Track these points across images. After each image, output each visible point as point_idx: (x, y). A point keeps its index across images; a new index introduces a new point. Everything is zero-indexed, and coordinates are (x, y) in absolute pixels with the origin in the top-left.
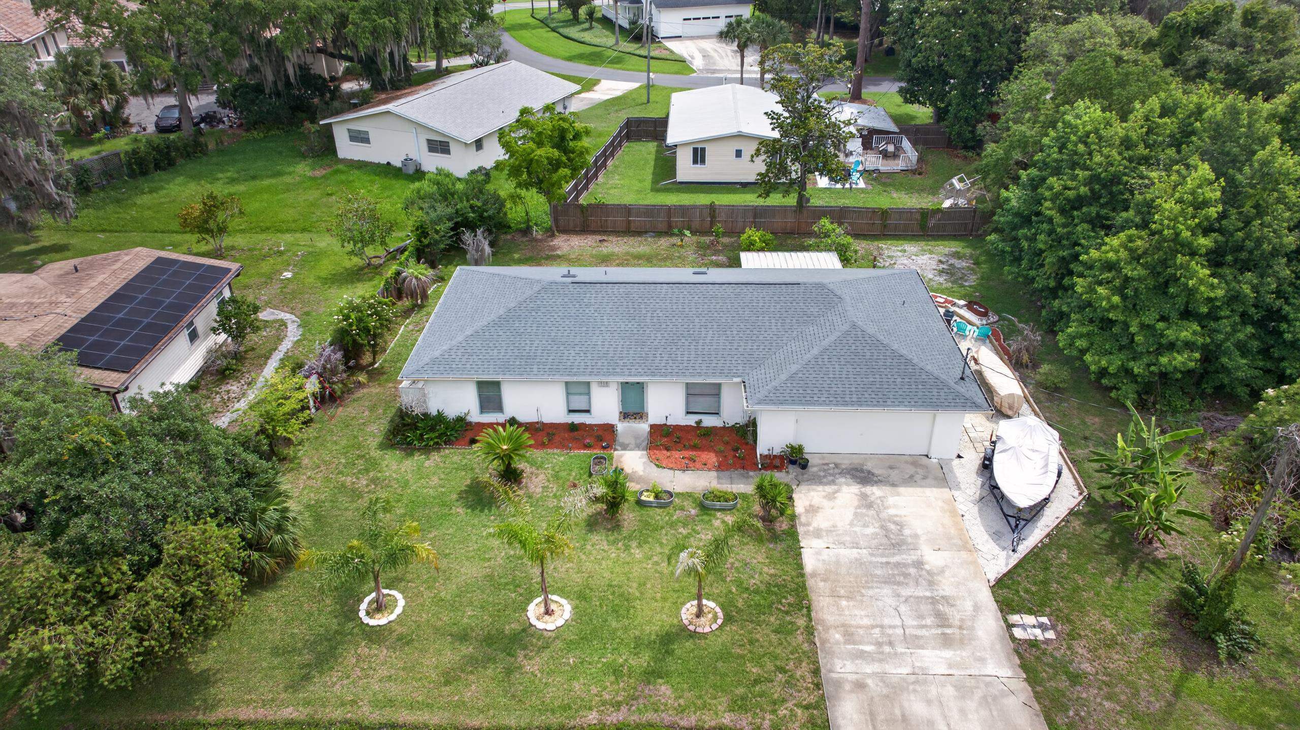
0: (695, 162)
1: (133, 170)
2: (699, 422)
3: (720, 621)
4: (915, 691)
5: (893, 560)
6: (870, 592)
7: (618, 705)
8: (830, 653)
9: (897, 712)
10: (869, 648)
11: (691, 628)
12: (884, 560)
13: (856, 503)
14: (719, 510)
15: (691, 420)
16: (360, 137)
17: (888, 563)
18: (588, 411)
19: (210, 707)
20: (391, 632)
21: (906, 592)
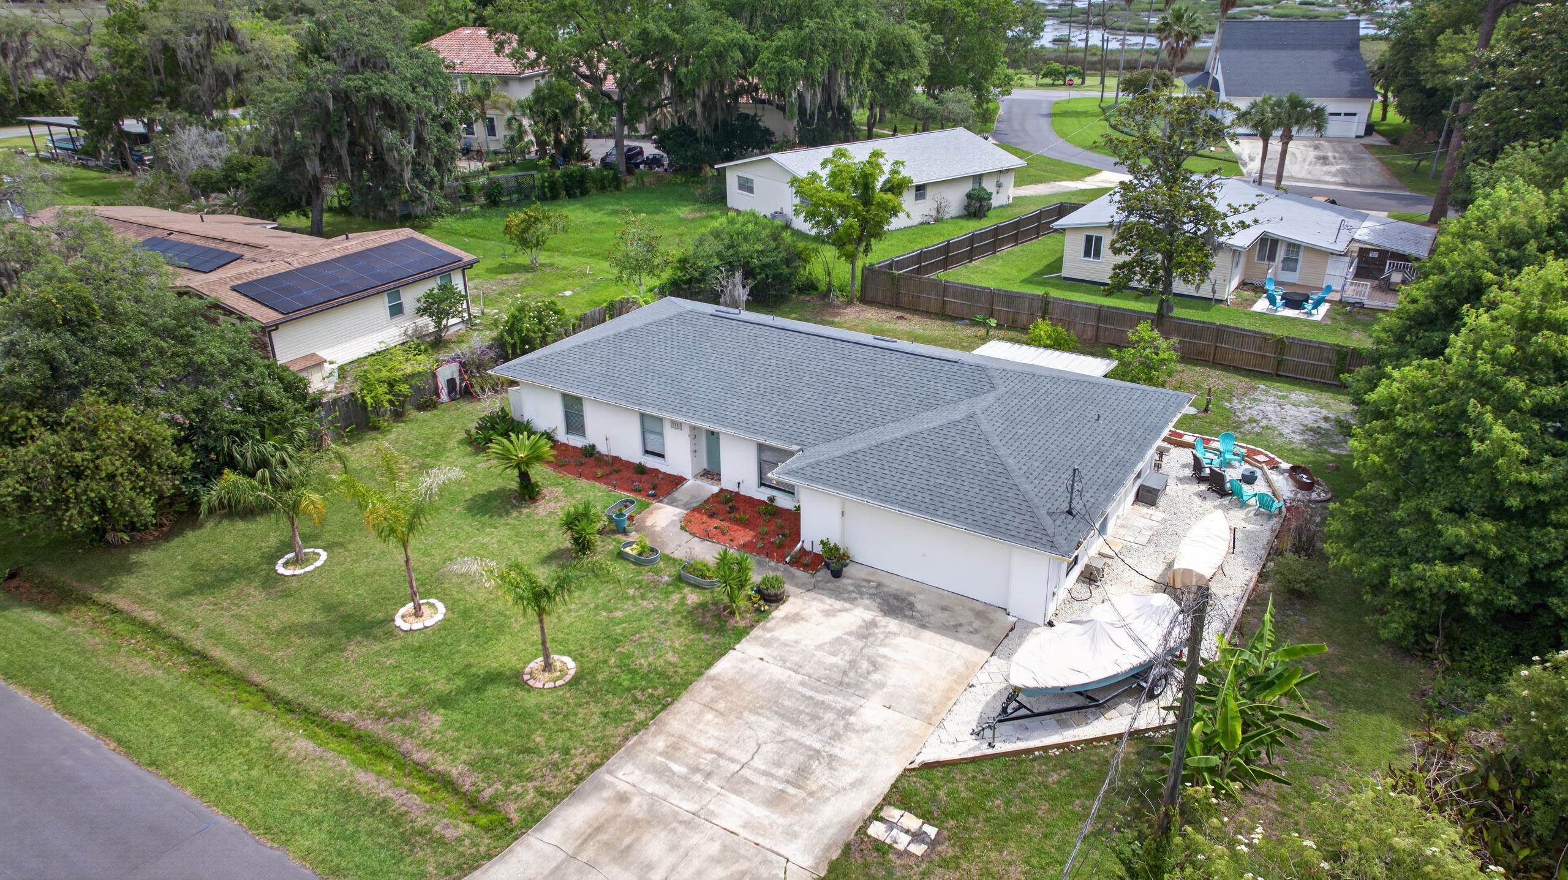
0: (1087, 254)
1: (544, 193)
2: (772, 499)
3: (559, 683)
4: (674, 830)
5: (820, 697)
6: (753, 718)
7: (381, 715)
8: (631, 755)
9: (627, 841)
10: (677, 768)
11: (526, 677)
12: (810, 693)
13: (854, 628)
14: (689, 584)
15: (763, 494)
16: (746, 186)
17: (811, 698)
18: (662, 456)
19: (109, 590)
20: (285, 582)
21: (792, 733)
